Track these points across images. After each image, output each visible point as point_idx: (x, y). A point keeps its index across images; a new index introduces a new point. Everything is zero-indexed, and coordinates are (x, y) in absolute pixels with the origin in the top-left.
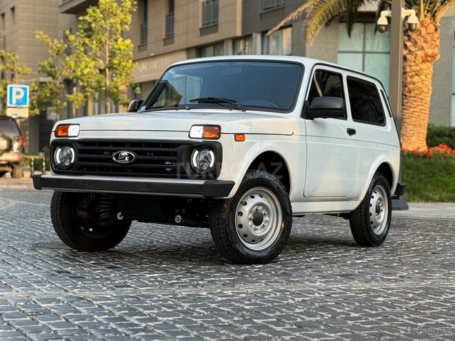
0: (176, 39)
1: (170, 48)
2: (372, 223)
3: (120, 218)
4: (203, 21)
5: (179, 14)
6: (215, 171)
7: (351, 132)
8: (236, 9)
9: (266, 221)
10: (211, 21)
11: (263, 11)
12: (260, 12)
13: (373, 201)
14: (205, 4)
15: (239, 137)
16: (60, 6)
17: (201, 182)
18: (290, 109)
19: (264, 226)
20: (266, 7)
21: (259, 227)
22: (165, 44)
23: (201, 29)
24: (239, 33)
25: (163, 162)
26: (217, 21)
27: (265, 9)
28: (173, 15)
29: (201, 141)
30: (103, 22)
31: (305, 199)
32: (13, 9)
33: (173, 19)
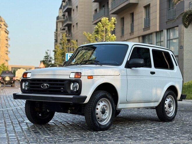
0: (135, 33)
1: (132, 36)
2: (166, 111)
3: (48, 111)
4: (144, 25)
5: (135, 23)
6: (79, 92)
7: (153, 73)
8: (157, 20)
9: (106, 113)
10: (148, 25)
11: (167, 21)
12: (166, 21)
13: (167, 102)
14: (145, 19)
15: (90, 77)
16: (93, 22)
17: (71, 97)
18: (120, 64)
19: (105, 115)
20: (168, 19)
21: (103, 115)
22: (130, 35)
23: (144, 29)
24: (158, 30)
25: (60, 88)
26: (150, 25)
27: (168, 20)
28: (133, 23)
29: (74, 79)
30: (102, 28)
31: (128, 102)
32: (77, 24)
33: (133, 25)
